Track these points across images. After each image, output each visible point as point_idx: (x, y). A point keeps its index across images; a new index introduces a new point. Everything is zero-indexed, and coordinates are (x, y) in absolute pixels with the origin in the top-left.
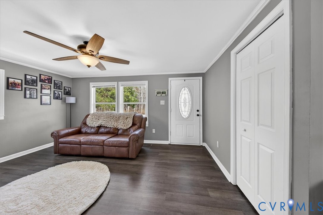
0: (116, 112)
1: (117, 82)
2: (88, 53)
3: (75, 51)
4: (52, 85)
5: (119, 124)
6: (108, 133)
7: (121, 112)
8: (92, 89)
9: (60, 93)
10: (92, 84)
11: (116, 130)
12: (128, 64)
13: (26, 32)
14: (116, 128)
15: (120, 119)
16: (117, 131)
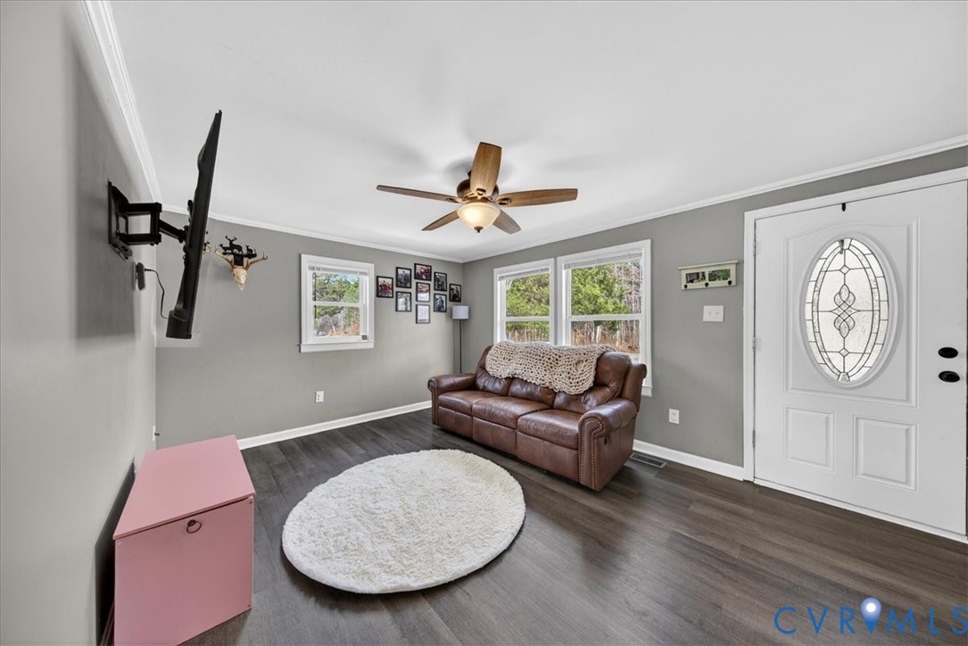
0: (550, 343)
1: (553, 259)
2: (476, 197)
3: (451, 199)
4: (432, 283)
5: (556, 376)
6: (530, 397)
7: (564, 344)
8: (499, 283)
9: (444, 298)
10: (497, 272)
11: (549, 394)
12: (575, 199)
13: (381, 188)
14: (547, 387)
15: (560, 363)
16: (549, 397)
